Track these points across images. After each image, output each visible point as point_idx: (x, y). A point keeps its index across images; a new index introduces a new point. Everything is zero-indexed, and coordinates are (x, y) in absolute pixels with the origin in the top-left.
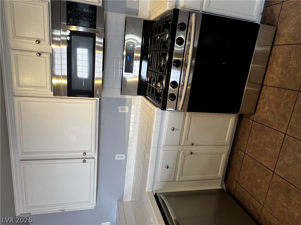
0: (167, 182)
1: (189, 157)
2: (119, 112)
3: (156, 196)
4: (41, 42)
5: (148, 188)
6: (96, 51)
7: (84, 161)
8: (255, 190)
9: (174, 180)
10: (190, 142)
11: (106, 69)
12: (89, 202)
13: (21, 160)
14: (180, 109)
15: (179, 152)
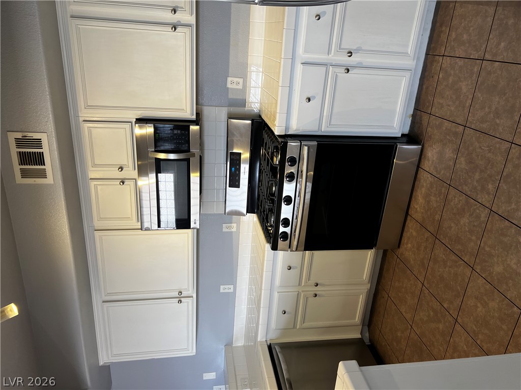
0: (285, 331)
1: (312, 300)
2: (223, 231)
3: (270, 348)
4: (124, 169)
5: (261, 337)
6: (192, 175)
7: (180, 301)
8: (395, 344)
9: (295, 327)
10: (313, 282)
11: (204, 192)
12: (187, 349)
13: (104, 302)
14: (294, 248)
15: (300, 294)
